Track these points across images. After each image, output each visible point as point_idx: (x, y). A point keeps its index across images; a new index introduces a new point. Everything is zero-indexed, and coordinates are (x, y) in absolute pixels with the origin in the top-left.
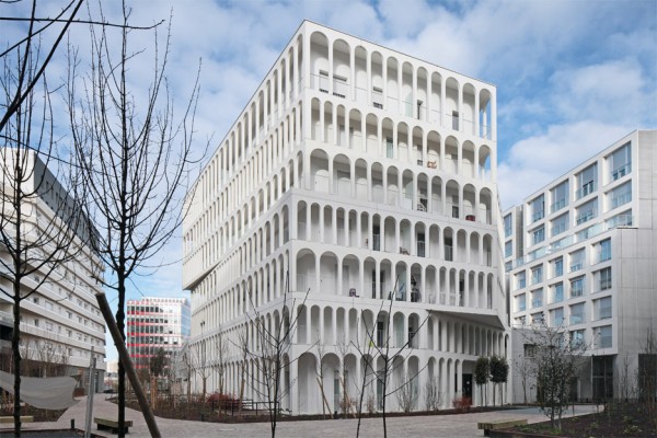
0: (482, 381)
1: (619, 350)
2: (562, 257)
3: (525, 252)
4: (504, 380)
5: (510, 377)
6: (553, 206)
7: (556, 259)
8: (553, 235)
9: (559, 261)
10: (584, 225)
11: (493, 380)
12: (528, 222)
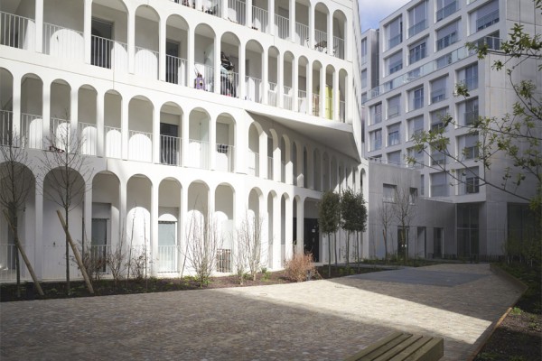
0: (331, 228)
1: (488, 196)
2: (422, 85)
3: (381, 82)
4: (361, 228)
5: (367, 224)
6: (411, 30)
7: (415, 88)
8: (411, 63)
9: (418, 91)
10: (445, 51)
11: (345, 227)
12: (384, 49)
